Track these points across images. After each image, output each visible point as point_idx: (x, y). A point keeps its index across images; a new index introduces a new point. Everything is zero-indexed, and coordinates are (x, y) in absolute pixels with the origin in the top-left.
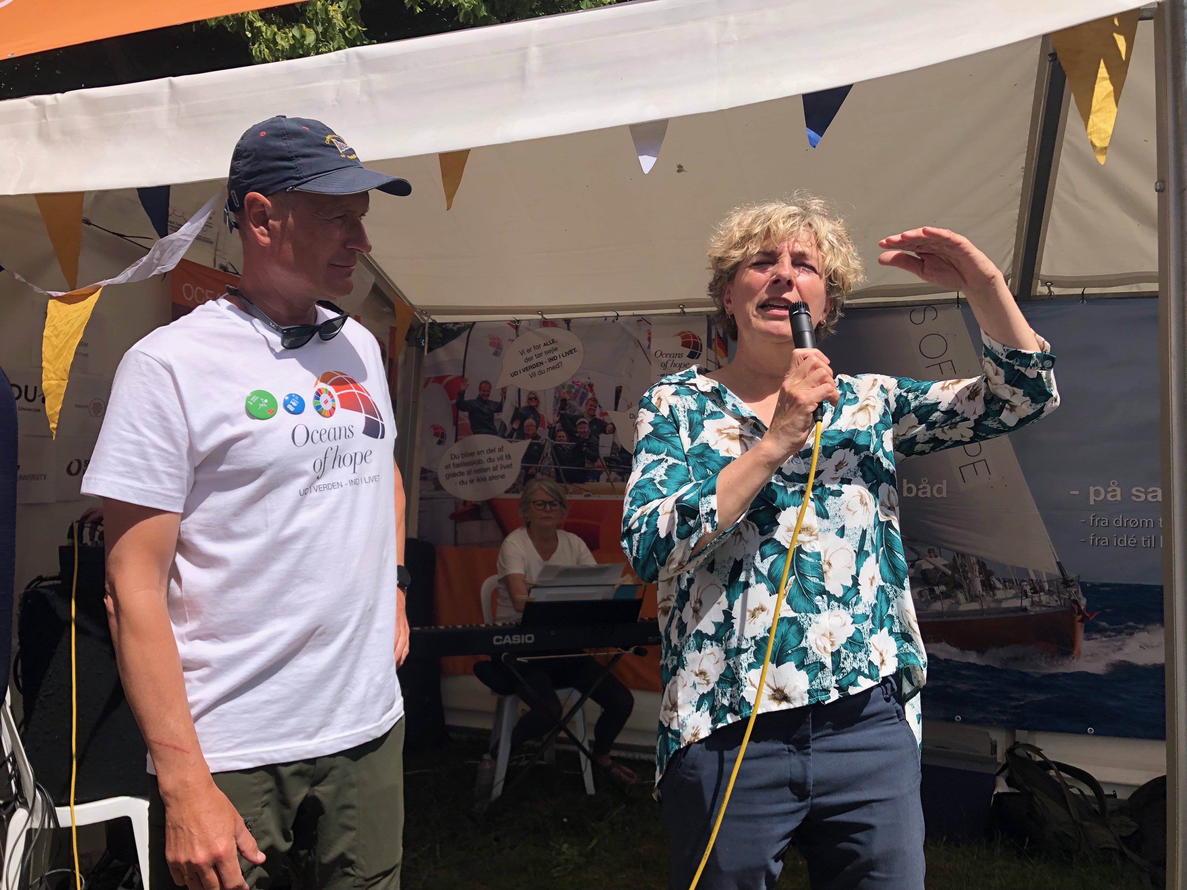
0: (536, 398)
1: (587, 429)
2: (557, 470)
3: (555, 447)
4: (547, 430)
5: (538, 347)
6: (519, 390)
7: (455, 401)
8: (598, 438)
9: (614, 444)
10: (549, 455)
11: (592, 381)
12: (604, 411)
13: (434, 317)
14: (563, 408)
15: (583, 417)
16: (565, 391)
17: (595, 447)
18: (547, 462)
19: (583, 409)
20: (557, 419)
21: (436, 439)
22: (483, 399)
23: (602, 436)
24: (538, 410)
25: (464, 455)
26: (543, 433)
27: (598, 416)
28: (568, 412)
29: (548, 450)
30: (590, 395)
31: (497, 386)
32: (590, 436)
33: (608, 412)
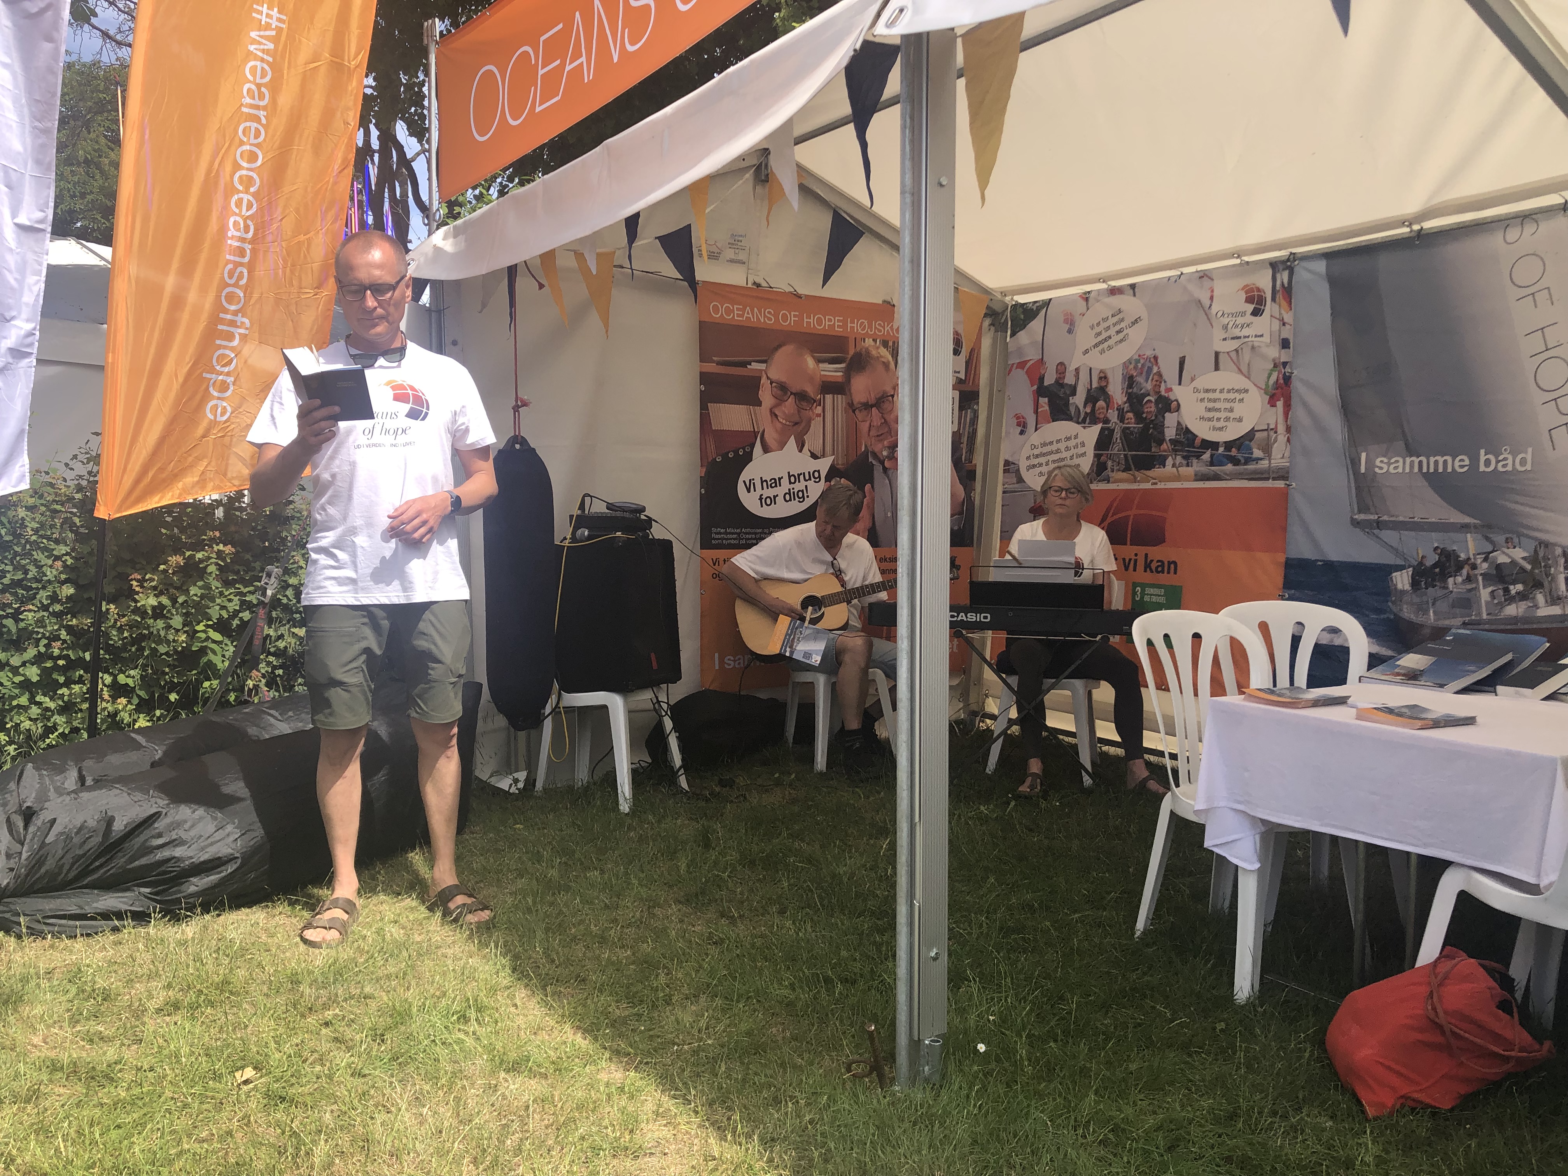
0: (1105, 377)
1: (1153, 409)
2: (1125, 455)
3: (1124, 431)
4: (1116, 412)
5: (1105, 320)
6: (1091, 369)
7: (1035, 387)
8: (1164, 417)
9: (1179, 423)
10: (1118, 441)
11: (1157, 353)
12: (1169, 386)
13: (1016, 298)
14: (1130, 386)
15: (1149, 395)
16: (1132, 366)
17: (1160, 427)
18: (1117, 448)
19: (1149, 386)
20: (1125, 399)
21: (1019, 429)
22: (1059, 383)
23: (1167, 415)
24: (1107, 390)
25: (1044, 445)
26: (1113, 416)
27: (1163, 393)
28: (1135, 390)
29: (1117, 435)
30: (1155, 370)
31: (1071, 368)
32: (1156, 416)
33: (1174, 387)
